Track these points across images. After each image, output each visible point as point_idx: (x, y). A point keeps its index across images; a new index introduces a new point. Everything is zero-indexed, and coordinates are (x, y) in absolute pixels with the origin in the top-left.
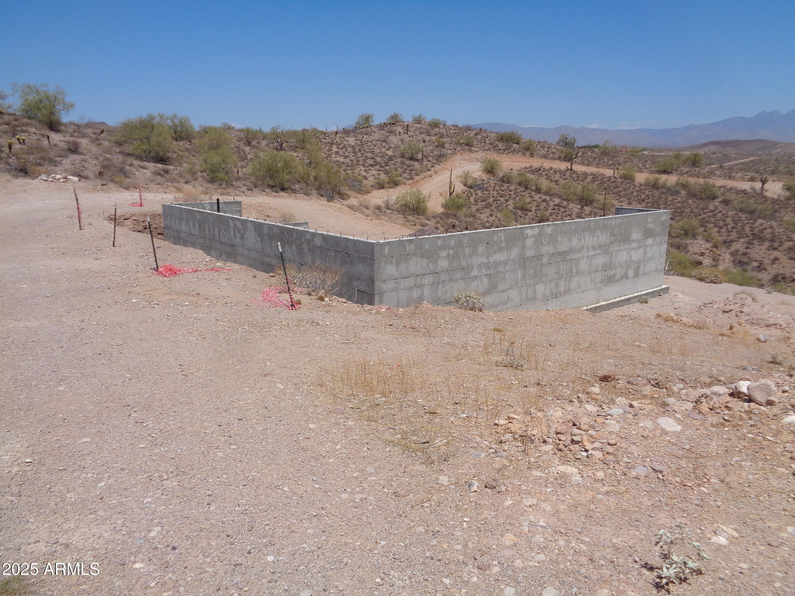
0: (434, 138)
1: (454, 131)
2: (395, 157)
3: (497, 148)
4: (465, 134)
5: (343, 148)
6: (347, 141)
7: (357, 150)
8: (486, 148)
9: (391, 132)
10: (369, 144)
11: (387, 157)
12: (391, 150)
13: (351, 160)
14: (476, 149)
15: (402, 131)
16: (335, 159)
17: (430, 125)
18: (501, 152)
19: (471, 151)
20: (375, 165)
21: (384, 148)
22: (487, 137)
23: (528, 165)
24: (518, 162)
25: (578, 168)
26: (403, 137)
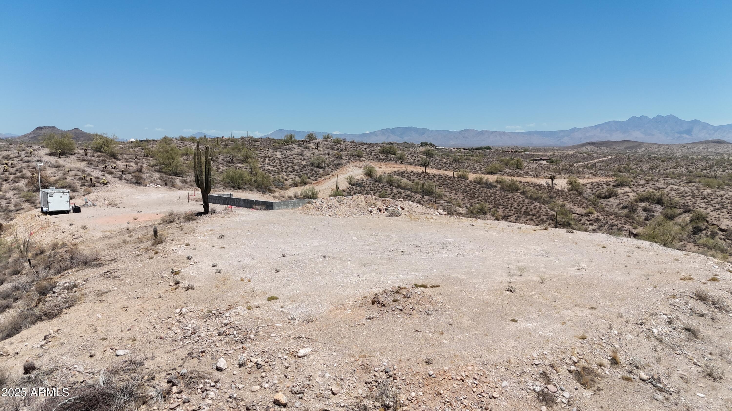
0: (336, 152)
1: (351, 147)
2: (307, 165)
3: (379, 158)
4: (358, 148)
5: (273, 160)
6: (276, 155)
7: (282, 161)
8: (371, 158)
9: (307, 148)
10: (290, 157)
11: (302, 166)
12: (305, 161)
13: (278, 169)
14: (364, 159)
15: (314, 147)
16: (267, 168)
17: (334, 142)
18: (381, 161)
19: (360, 160)
20: (294, 171)
21: (301, 159)
22: (374, 150)
23: (396, 170)
24: (392, 167)
25: (430, 171)
26: (314, 151)
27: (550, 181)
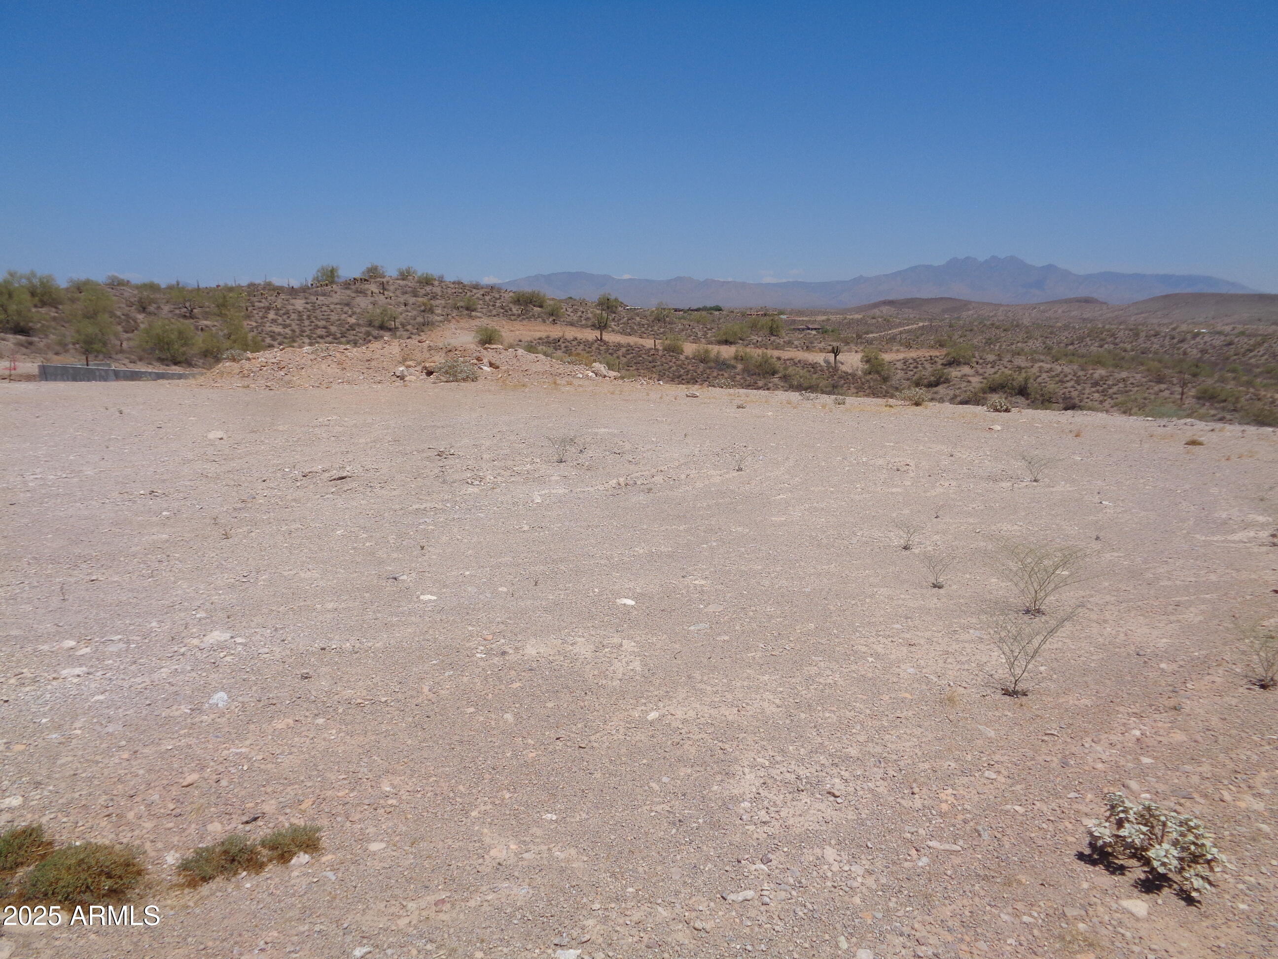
0: (420, 299)
1: (454, 291)
2: (359, 325)
3: (510, 313)
4: (469, 294)
5: (284, 314)
6: (293, 305)
7: (305, 317)
8: (494, 312)
9: (361, 292)
10: (324, 308)
11: (347, 326)
12: (354, 317)
13: (293, 331)
14: (479, 314)
15: (376, 291)
16: (270, 329)
17: (420, 282)
18: (513, 318)
19: (470, 317)
20: (327, 336)
21: (346, 313)
22: (500, 298)
23: (543, 335)
24: (535, 331)
25: (610, 337)
26: (377, 299)
27: (831, 357)
